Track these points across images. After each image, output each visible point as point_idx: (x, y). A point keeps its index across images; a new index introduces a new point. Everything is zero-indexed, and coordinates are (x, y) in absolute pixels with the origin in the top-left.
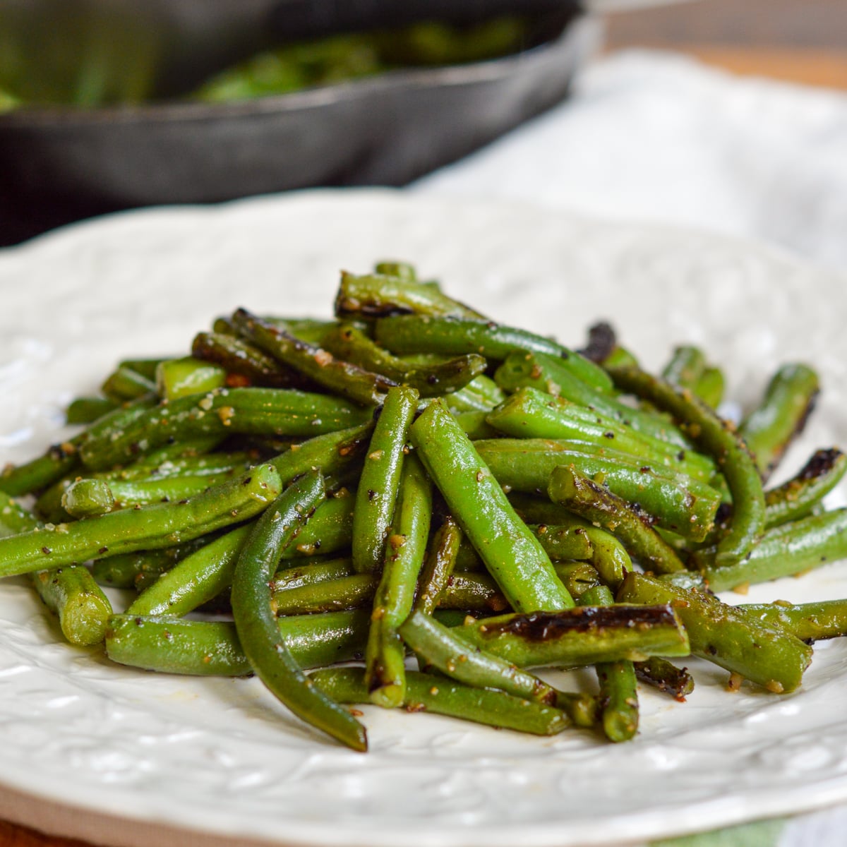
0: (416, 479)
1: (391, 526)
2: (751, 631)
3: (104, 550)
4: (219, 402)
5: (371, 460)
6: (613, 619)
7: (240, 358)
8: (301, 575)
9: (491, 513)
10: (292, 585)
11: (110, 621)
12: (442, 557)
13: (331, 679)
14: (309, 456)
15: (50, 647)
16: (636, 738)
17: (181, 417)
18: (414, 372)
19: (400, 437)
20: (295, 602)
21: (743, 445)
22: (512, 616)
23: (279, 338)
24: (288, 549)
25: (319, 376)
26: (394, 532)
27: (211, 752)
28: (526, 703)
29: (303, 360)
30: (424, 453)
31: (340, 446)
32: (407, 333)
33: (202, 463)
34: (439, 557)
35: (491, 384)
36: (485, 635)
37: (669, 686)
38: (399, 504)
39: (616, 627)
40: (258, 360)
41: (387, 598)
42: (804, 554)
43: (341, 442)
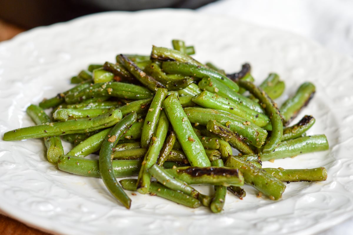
0: (164, 118)
1: (154, 134)
2: (266, 178)
3: (64, 133)
4: (108, 86)
5: (150, 111)
6: (219, 172)
7: (118, 71)
8: (125, 146)
9: (186, 132)
10: (121, 149)
11: (60, 157)
12: (168, 145)
13: (127, 183)
14: (132, 107)
15: (43, 162)
16: (222, 212)
17: (96, 90)
18: (170, 82)
19: (160, 104)
20: (120, 155)
21: (278, 113)
22: (188, 167)
23: (131, 65)
24: (122, 137)
25: (141, 80)
26: (154, 135)
27: (80, 206)
28: (188, 197)
29: (137, 74)
30: (167, 111)
31: (142, 105)
32: (172, 67)
33: (103, 104)
34: (167, 145)
35: (197, 86)
36: (179, 173)
37: (238, 194)
38: (157, 126)
39: (220, 175)
40: (124, 72)
41: (148, 158)
42: (294, 151)
43: (142, 104)
